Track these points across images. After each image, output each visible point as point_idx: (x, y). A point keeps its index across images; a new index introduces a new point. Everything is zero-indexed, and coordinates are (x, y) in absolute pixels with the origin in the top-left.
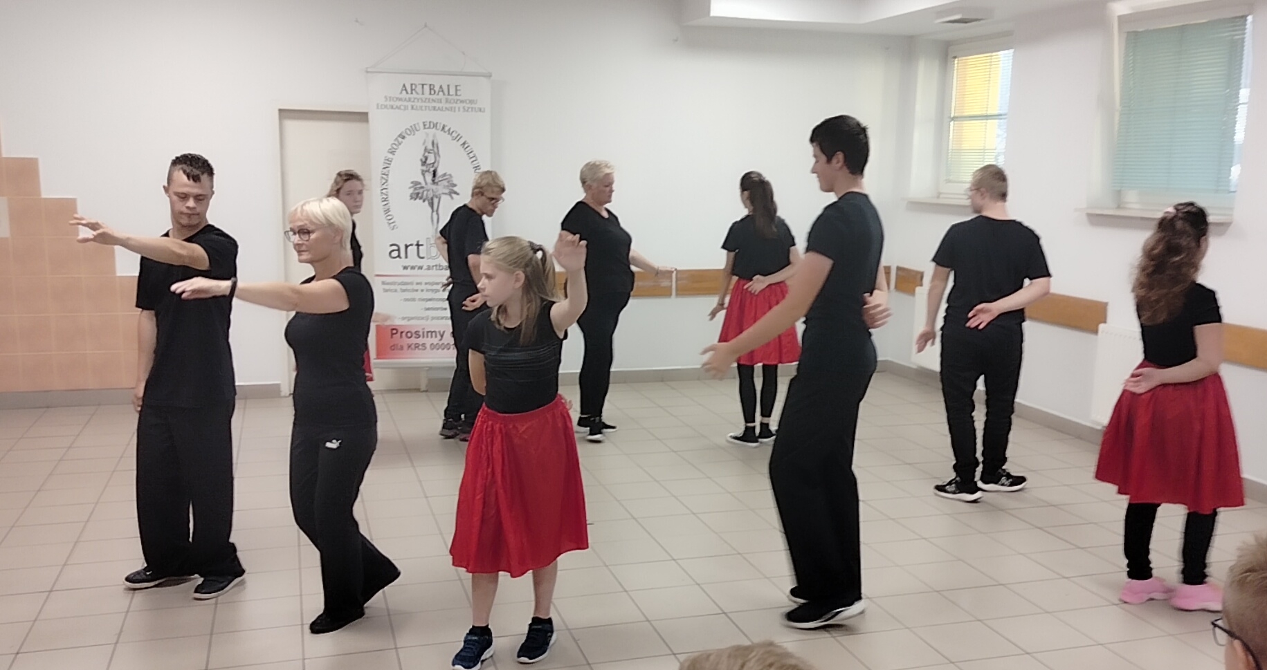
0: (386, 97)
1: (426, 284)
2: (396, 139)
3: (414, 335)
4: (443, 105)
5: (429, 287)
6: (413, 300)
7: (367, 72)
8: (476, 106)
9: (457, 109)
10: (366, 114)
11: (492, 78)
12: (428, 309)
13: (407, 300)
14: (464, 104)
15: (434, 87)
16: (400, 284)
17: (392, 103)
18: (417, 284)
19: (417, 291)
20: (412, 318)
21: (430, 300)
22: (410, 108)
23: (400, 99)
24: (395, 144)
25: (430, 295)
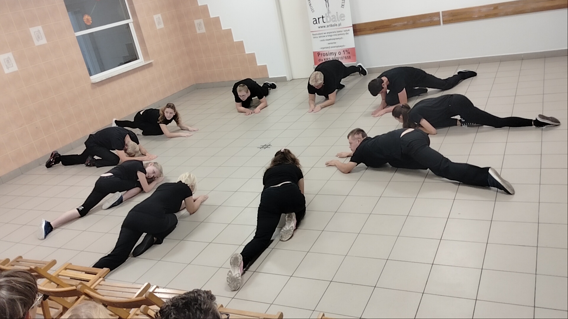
1: (327, 33)
3: (326, 55)
5: (329, 34)
6: (324, 40)
12: (329, 44)
13: (322, 41)
16: (318, 34)
18: (324, 33)
19: (324, 36)
20: (324, 48)
21: (330, 40)
25: (329, 38)
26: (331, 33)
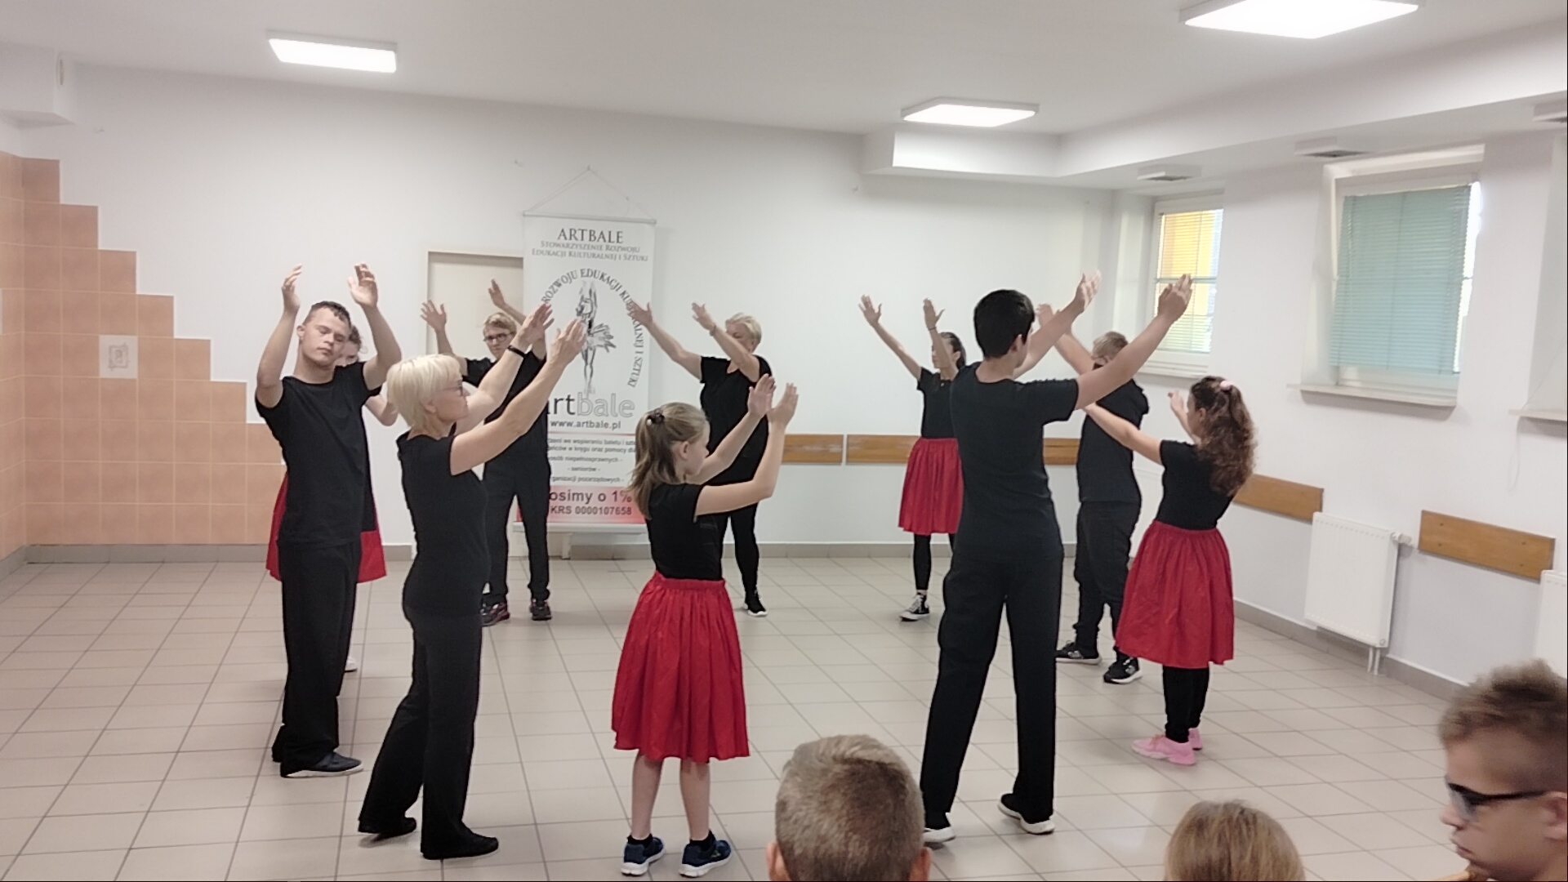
0: (542, 243)
1: (575, 442)
2: (552, 287)
3: (559, 497)
4: (604, 252)
5: (578, 445)
6: (561, 458)
7: (524, 215)
8: (639, 254)
9: (618, 257)
10: (521, 259)
11: (657, 225)
12: (574, 469)
14: (626, 252)
15: (594, 232)
17: (548, 249)
18: (566, 441)
19: (565, 449)
21: (578, 459)
22: (567, 254)
23: (558, 245)
24: (550, 292)
25: (579, 454)
26: (587, 442)
